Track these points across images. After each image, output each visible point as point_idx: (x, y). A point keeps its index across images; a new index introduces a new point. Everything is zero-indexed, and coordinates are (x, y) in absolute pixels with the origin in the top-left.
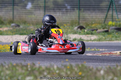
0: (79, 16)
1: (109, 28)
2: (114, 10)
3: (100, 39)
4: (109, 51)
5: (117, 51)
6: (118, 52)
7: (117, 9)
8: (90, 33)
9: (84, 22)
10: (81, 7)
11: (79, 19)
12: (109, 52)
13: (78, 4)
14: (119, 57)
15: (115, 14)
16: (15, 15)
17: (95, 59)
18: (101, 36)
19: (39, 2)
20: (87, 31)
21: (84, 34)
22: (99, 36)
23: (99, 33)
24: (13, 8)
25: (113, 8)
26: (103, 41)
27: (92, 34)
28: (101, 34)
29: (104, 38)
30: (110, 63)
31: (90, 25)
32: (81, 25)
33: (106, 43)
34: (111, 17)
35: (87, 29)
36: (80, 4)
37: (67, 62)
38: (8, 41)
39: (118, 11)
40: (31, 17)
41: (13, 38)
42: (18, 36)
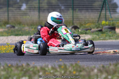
0: (73, 16)
1: (102, 28)
2: (108, 9)
3: (94, 38)
6: (112, 51)
7: (110, 8)
8: (84, 33)
9: (78, 22)
10: (74, 7)
11: (73, 19)
12: (103, 51)
13: (72, 5)
14: (112, 56)
15: (108, 14)
16: (9, 16)
17: (89, 59)
18: (95, 36)
19: (34, 3)
20: (81, 31)
22: (93, 35)
23: (93, 32)
24: (8, 9)
25: (105, 7)
26: (97, 40)
27: (86, 33)
28: (95, 33)
29: (98, 37)
30: (103, 62)
31: (84, 25)
32: (76, 25)
33: (100, 42)
34: (105, 17)
35: (81, 29)
36: (74, 5)
37: (61, 61)
38: (4, 42)
39: (111, 10)
40: (26, 18)
41: (9, 39)
42: (13, 37)
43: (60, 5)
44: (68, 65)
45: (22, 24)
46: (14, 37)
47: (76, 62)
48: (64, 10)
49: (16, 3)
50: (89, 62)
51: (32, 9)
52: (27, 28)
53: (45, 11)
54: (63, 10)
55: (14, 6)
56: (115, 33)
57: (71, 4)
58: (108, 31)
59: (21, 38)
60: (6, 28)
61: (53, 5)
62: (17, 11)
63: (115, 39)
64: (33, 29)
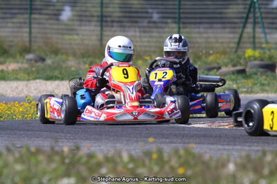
1: (246, 65)
2: (259, 23)
7: (264, 21)
10: (182, 16)
13: (177, 11)
15: (259, 33)
16: (33, 35)
17: (215, 137)
18: (228, 83)
19: (89, 5)
23: (224, 75)
25: (255, 18)
28: (228, 77)
29: (235, 86)
30: (248, 144)
31: (203, 58)
34: (252, 40)
36: (182, 11)
38: (19, 94)
40: (70, 39)
41: (30, 88)
42: (40, 83)
43: (150, 11)
44: (168, 151)
45: (62, 54)
46: (43, 82)
47: (184, 143)
48: (158, 23)
49: (48, 5)
50: (216, 144)
51: (84, 18)
52: (72, 63)
53: (115, 24)
54: (155, 22)
55: (44, 12)
57: (175, 9)
58: (259, 74)
59: (58, 85)
60: (25, 61)
61: (134, 10)
62: (50, 24)
64: (87, 66)
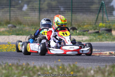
0: (72, 18)
2: (105, 12)
3: (91, 39)
4: (99, 51)
5: (106, 51)
6: (108, 52)
7: (107, 11)
8: (82, 34)
9: (76, 23)
10: (73, 9)
11: (72, 20)
12: (99, 53)
13: (71, 7)
14: (108, 57)
16: (11, 16)
18: (92, 37)
19: (34, 4)
20: (79, 32)
21: (76, 35)
22: (90, 37)
23: (90, 34)
24: (10, 9)
25: (103, 10)
26: (94, 41)
27: (83, 35)
28: (92, 34)
29: (95, 38)
30: (100, 63)
32: (74, 26)
33: (97, 44)
34: (102, 19)
35: (79, 30)
36: (73, 7)
38: (5, 41)
39: (108, 13)
40: (26, 18)
41: (10, 38)
43: (60, 7)
44: (66, 65)
45: (23, 25)
46: (15, 36)
47: (73, 62)
49: (18, 4)
50: (86, 62)
52: (27, 28)
54: (62, 11)
55: (16, 7)
56: (111, 35)
59: (21, 38)
60: (7, 27)
61: (53, 6)
63: (112, 41)
64: (33, 30)
